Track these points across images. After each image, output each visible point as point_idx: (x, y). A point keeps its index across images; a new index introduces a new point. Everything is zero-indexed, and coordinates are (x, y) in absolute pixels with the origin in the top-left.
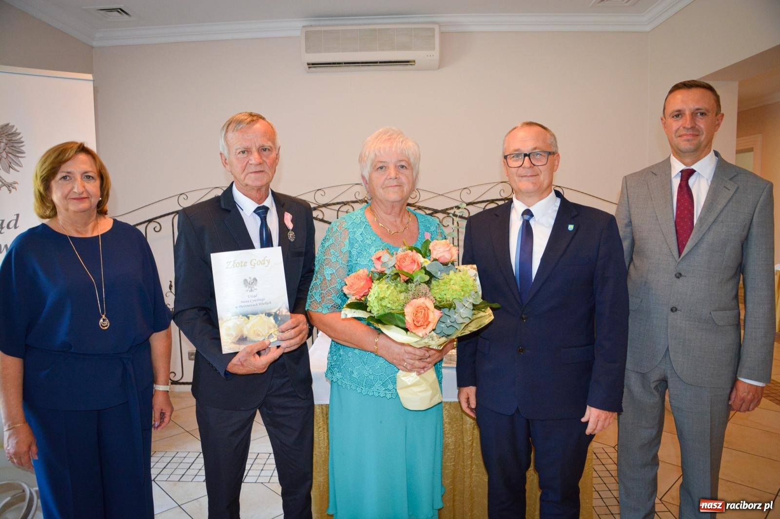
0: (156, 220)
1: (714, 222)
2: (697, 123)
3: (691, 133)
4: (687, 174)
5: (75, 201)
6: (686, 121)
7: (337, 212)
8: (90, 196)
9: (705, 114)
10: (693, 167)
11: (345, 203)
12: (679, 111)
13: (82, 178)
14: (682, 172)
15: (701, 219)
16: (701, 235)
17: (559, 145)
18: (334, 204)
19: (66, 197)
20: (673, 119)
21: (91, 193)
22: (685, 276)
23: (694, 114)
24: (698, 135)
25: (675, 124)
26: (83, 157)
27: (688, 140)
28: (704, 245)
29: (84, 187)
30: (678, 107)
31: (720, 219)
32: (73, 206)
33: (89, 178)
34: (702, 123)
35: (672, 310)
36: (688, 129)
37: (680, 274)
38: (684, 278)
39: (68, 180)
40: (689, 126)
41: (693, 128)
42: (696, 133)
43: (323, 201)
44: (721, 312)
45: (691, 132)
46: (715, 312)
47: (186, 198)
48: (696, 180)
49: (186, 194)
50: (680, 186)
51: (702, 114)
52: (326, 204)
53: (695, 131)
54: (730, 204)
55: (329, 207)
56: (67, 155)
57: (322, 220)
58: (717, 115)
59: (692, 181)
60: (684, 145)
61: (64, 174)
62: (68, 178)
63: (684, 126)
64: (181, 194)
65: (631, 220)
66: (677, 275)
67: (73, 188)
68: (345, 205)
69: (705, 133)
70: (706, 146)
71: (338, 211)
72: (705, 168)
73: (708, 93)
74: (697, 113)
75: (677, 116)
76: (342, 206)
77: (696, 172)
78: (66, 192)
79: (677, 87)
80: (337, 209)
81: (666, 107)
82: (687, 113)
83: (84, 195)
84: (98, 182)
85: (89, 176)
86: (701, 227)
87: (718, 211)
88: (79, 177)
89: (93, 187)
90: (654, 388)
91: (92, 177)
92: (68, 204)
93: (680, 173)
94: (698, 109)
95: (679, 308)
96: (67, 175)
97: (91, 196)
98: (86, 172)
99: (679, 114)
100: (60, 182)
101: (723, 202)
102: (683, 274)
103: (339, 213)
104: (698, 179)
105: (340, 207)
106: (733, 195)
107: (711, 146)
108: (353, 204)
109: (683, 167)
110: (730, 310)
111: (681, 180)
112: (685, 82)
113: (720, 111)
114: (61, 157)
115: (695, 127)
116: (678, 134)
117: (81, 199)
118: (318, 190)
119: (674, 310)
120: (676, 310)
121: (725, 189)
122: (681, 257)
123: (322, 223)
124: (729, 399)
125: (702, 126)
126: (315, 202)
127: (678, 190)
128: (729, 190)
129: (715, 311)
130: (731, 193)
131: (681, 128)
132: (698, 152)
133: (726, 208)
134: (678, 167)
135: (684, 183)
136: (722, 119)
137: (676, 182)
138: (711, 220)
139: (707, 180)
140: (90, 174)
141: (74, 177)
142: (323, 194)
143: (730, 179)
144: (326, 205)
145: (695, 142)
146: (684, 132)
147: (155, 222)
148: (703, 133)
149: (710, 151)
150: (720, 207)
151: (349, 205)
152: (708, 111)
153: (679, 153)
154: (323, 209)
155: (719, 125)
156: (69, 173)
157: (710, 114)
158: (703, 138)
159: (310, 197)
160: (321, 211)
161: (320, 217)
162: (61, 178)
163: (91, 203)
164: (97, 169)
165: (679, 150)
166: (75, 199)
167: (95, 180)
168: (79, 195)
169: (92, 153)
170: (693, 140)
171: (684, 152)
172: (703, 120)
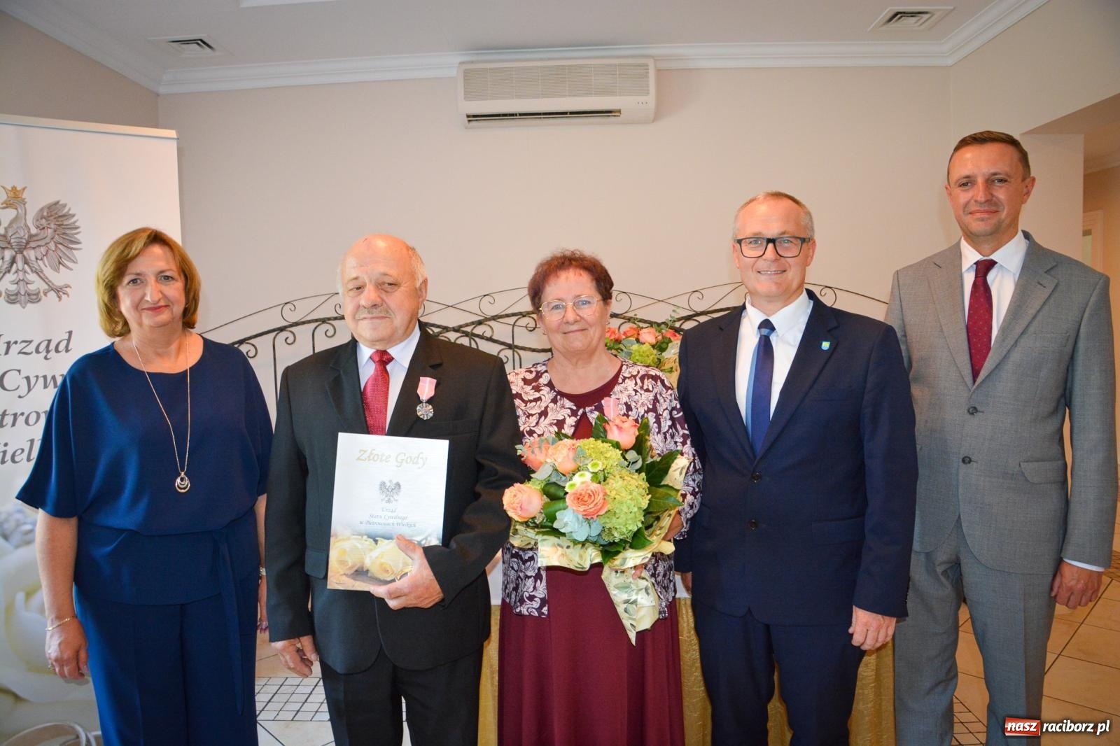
0: (250, 341)
1: (1023, 333)
2: (995, 194)
3: (986, 208)
4: (985, 267)
5: (150, 312)
6: (979, 193)
7: (511, 327)
8: (171, 304)
9: (1006, 181)
10: (993, 257)
12: (968, 177)
13: (157, 281)
14: (975, 263)
15: (1004, 330)
16: (1005, 353)
17: (816, 228)
18: (507, 316)
19: (137, 307)
20: (961, 188)
21: (172, 300)
22: (983, 412)
23: (990, 181)
25: (964, 196)
26: (157, 250)
27: (982, 220)
28: (1009, 367)
29: (161, 291)
30: (966, 172)
31: (1031, 329)
32: (147, 320)
33: (168, 279)
34: (1001, 194)
35: (964, 461)
36: (981, 203)
37: (975, 408)
38: (981, 414)
39: (139, 284)
40: (983, 200)
42: (994, 208)
43: (491, 312)
44: (1035, 463)
46: (1026, 464)
47: (293, 309)
48: (996, 276)
49: (294, 303)
50: (975, 285)
51: (1001, 181)
52: (496, 316)
53: (992, 206)
54: (1046, 307)
55: (500, 320)
56: (134, 249)
57: (491, 339)
58: (1023, 180)
59: (991, 277)
60: (977, 226)
61: (133, 277)
62: (139, 281)
63: (976, 198)
64: (286, 303)
65: (905, 333)
66: (971, 410)
67: (144, 295)
68: (524, 316)
69: (1006, 207)
70: (1009, 226)
71: (514, 325)
72: (1010, 256)
73: (1010, 149)
74: (993, 181)
75: (965, 185)
76: (519, 318)
77: (997, 265)
79: (964, 143)
80: (512, 323)
81: (950, 172)
82: (980, 180)
83: (162, 303)
84: (179, 285)
85: (168, 277)
86: (1003, 341)
87: (1029, 318)
88: (151, 280)
89: (174, 290)
90: (942, 574)
91: (172, 277)
92: (141, 316)
93: (975, 266)
94: (995, 174)
95: (973, 458)
96: (136, 277)
98: (162, 272)
99: (967, 182)
100: (128, 287)
101: (1036, 305)
102: (979, 408)
103: (515, 328)
104: (1000, 275)
105: (517, 321)
106: (1051, 294)
107: (1017, 224)
109: (978, 257)
110: (1050, 461)
111: (976, 277)
112: (975, 134)
113: (1030, 174)
114: (126, 251)
115: (992, 200)
116: (968, 210)
118: (485, 296)
119: (966, 460)
120: (970, 461)
121: (1039, 286)
122: (977, 383)
123: (490, 343)
124: (1052, 589)
125: (1003, 198)
126: (481, 314)
127: (972, 292)
128: (1045, 287)
129: (1027, 462)
130: (1048, 291)
131: (972, 201)
132: (1000, 235)
133: (1041, 314)
134: (970, 256)
135: (980, 279)
136: (1033, 186)
137: (969, 279)
138: (1019, 330)
139: (1014, 274)
140: (168, 274)
141: (146, 280)
142: (492, 301)
143: (1046, 272)
144: (495, 318)
145: (994, 221)
146: (973, 207)
147: (248, 343)
148: (1004, 209)
149: (1016, 233)
150: (1032, 312)
152: (1009, 176)
153: (972, 238)
154: (492, 323)
155: (1028, 193)
156: (138, 274)
157: (1013, 179)
158: (1003, 215)
159: (472, 305)
160: (489, 325)
161: (488, 334)
162: (129, 282)
163: (172, 313)
164: (177, 266)
165: (971, 233)
166: (149, 309)
167: (177, 280)
168: (154, 304)
169: (170, 243)
170: (989, 219)
171: (978, 236)
172: (1003, 189)
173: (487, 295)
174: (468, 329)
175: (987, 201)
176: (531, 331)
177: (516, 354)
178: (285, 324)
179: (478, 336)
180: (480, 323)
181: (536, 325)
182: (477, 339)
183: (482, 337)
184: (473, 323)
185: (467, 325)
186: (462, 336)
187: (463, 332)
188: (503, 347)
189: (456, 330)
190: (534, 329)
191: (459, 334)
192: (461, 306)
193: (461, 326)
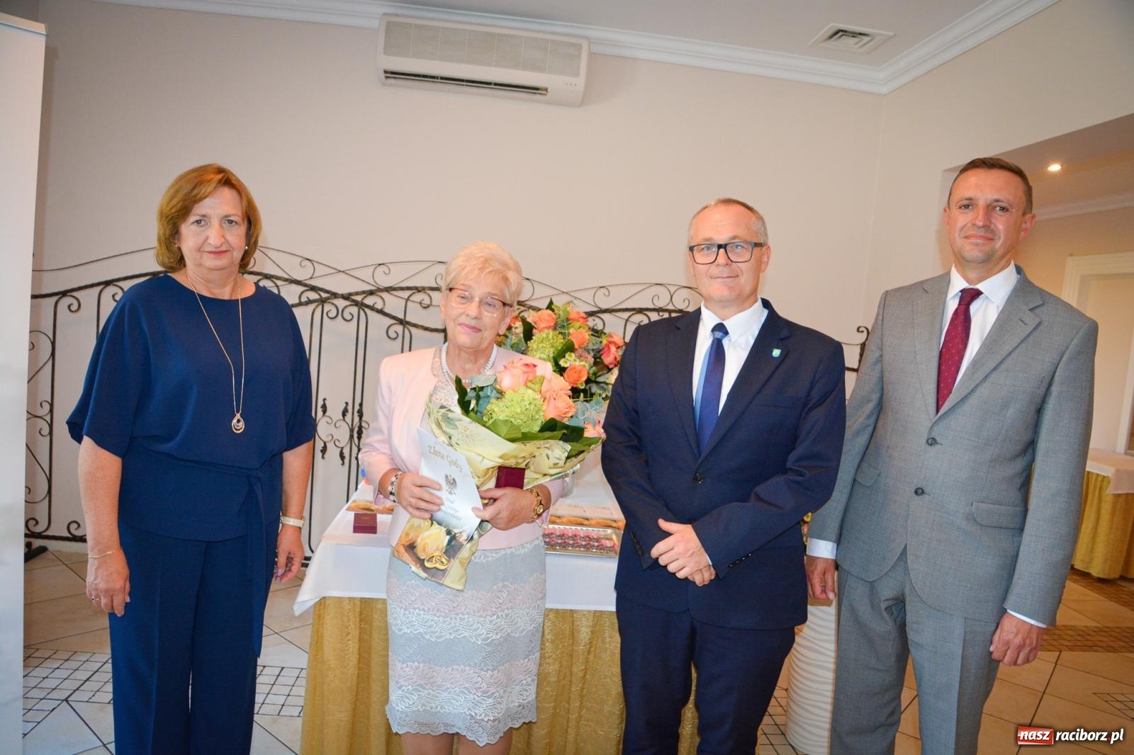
1: (995, 369)
2: (993, 221)
3: (983, 234)
4: (970, 295)
5: (212, 256)
7: (405, 301)
8: (231, 249)
9: (1007, 210)
10: (979, 286)
12: (970, 199)
13: (220, 223)
14: (962, 291)
18: (402, 289)
19: (200, 248)
20: (961, 210)
21: (233, 245)
22: (941, 445)
23: (991, 207)
24: (992, 239)
25: (962, 219)
26: (227, 193)
27: (977, 245)
29: (223, 236)
30: (969, 195)
32: (210, 262)
33: (231, 223)
34: (1000, 222)
35: (916, 492)
36: (979, 228)
37: (934, 440)
39: (203, 226)
40: (981, 224)
41: (987, 227)
42: (990, 235)
43: (385, 282)
44: (991, 506)
45: (982, 232)
46: (979, 504)
48: (981, 304)
50: (957, 311)
51: (1003, 209)
52: (390, 287)
53: (988, 232)
54: (1024, 345)
55: (393, 292)
56: (203, 190)
57: (381, 312)
59: (975, 305)
60: (970, 251)
61: (197, 218)
62: (203, 223)
63: (974, 222)
66: (930, 441)
68: (419, 291)
69: (1002, 237)
70: (1002, 256)
71: (407, 300)
72: (998, 287)
73: (1016, 179)
74: (994, 208)
75: (967, 206)
76: (414, 293)
77: (982, 296)
78: (200, 241)
80: (406, 298)
81: (952, 194)
82: (982, 205)
83: (223, 248)
84: (242, 229)
85: (232, 221)
88: (216, 221)
89: (236, 237)
90: (886, 609)
91: (236, 223)
93: (960, 293)
94: (997, 202)
95: (926, 491)
96: (202, 218)
97: (233, 249)
98: (227, 216)
99: (969, 204)
100: (192, 226)
101: (1014, 341)
102: (938, 440)
103: (409, 304)
104: (984, 305)
105: (410, 295)
106: (1031, 332)
108: (431, 293)
109: (966, 285)
110: (1008, 506)
111: (960, 303)
113: (1032, 209)
114: (195, 191)
115: (989, 227)
116: (963, 234)
117: (218, 253)
118: (380, 265)
119: (919, 492)
120: (923, 492)
122: (939, 414)
123: (380, 317)
125: (1001, 227)
126: (374, 284)
127: (952, 318)
128: (1026, 325)
129: (981, 502)
130: (1029, 329)
131: (969, 226)
132: (990, 264)
133: (1017, 351)
134: (958, 284)
135: (964, 307)
136: (1031, 222)
137: (952, 305)
140: (232, 218)
141: (210, 222)
142: (387, 271)
143: (1030, 310)
144: (389, 290)
145: (987, 248)
146: (972, 232)
148: (1000, 238)
149: (1009, 265)
150: (1008, 348)
151: (426, 293)
152: (1012, 205)
154: (385, 295)
156: (203, 216)
157: (1014, 210)
158: (998, 244)
159: (366, 274)
160: (381, 297)
161: (379, 306)
162: (194, 222)
163: (232, 258)
164: (242, 210)
165: (963, 258)
166: (210, 252)
167: (240, 225)
168: (216, 248)
169: (240, 188)
170: (983, 244)
171: (968, 261)
172: (1003, 218)
173: (383, 264)
174: (359, 298)
175: (983, 227)
176: (425, 308)
177: (406, 330)
179: (368, 306)
180: (371, 293)
181: (431, 302)
182: (367, 310)
183: (372, 308)
184: (364, 292)
185: (357, 294)
186: (350, 305)
187: (353, 301)
188: (393, 321)
189: (346, 297)
190: (428, 306)
191: (347, 303)
192: (351, 273)
193: (351, 294)
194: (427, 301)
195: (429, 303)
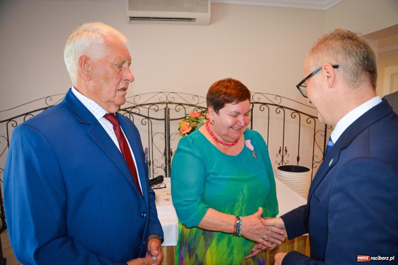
0: (31, 114)
11: (153, 104)
18: (146, 104)
43: (139, 102)
47: (51, 99)
49: (51, 97)
52: (141, 104)
55: (143, 106)
57: (139, 114)
64: (48, 97)
68: (153, 105)
71: (149, 108)
80: (148, 108)
103: (149, 109)
105: (150, 107)
108: (158, 105)
118: (136, 96)
123: (138, 116)
126: (135, 103)
142: (139, 98)
144: (141, 105)
147: (30, 114)
151: (156, 105)
159: (131, 100)
160: (138, 108)
161: (138, 112)
173: (138, 95)
174: (129, 110)
176: (156, 111)
177: (149, 121)
178: (47, 106)
179: (133, 113)
180: (134, 107)
181: (158, 108)
182: (133, 114)
183: (135, 113)
184: (131, 107)
185: (128, 108)
186: (126, 113)
187: (127, 111)
188: (144, 118)
189: (124, 110)
191: (125, 112)
193: (126, 109)
194: (157, 108)
195: (157, 109)
